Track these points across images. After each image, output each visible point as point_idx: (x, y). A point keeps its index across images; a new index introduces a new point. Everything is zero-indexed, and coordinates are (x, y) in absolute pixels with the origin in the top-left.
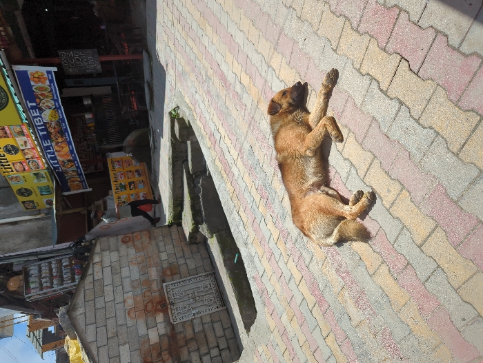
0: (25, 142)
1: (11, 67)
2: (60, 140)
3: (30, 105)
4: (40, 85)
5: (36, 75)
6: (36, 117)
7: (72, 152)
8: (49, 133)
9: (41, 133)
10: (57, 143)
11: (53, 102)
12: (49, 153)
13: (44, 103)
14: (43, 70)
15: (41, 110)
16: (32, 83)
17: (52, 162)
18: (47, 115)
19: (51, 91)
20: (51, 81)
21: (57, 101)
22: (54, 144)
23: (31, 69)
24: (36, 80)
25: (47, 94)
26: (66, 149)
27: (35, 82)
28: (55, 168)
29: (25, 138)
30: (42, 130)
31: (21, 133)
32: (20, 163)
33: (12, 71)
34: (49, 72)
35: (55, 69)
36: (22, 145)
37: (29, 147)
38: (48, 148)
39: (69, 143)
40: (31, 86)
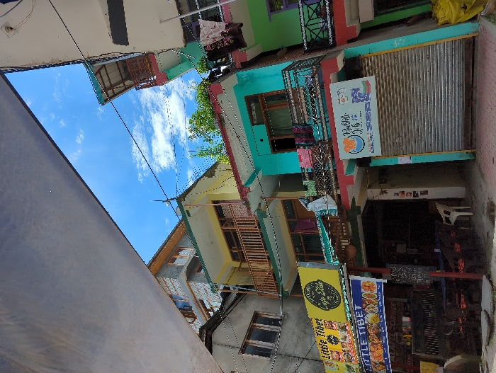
0: (346, 337)
1: (348, 277)
2: (376, 342)
3: (356, 308)
4: (369, 292)
5: (367, 285)
6: (359, 318)
7: (385, 355)
8: (368, 334)
9: (361, 334)
10: (373, 344)
11: (377, 308)
12: (364, 352)
13: (369, 308)
14: (374, 281)
15: (365, 313)
16: (362, 290)
17: (365, 360)
18: (370, 317)
19: (378, 298)
20: (379, 290)
21: (381, 308)
22: (370, 344)
23: (363, 279)
24: (367, 288)
25: (373, 301)
26: (381, 351)
27: (365, 290)
28: (366, 367)
29: (346, 334)
30: (362, 331)
31: (343, 329)
32: (338, 353)
33: (349, 280)
34: (379, 283)
35: (386, 281)
36: (342, 339)
37: (347, 341)
38: (364, 347)
39: (384, 346)
40: (361, 293)
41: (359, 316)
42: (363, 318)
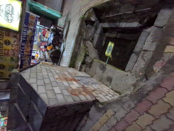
0: (15, 41)
2: (29, 44)
3: (25, 26)
4: (32, 20)
8: (26, 40)
12: (22, 49)
14: (35, 15)
15: (28, 29)
16: (30, 18)
19: (35, 24)
20: (36, 20)
22: (26, 45)
23: (31, 14)
26: (30, 49)
30: (24, 38)
31: (15, 36)
32: (8, 50)
35: (39, 17)
38: (23, 46)
41: (25, 30)
42: (26, 32)
